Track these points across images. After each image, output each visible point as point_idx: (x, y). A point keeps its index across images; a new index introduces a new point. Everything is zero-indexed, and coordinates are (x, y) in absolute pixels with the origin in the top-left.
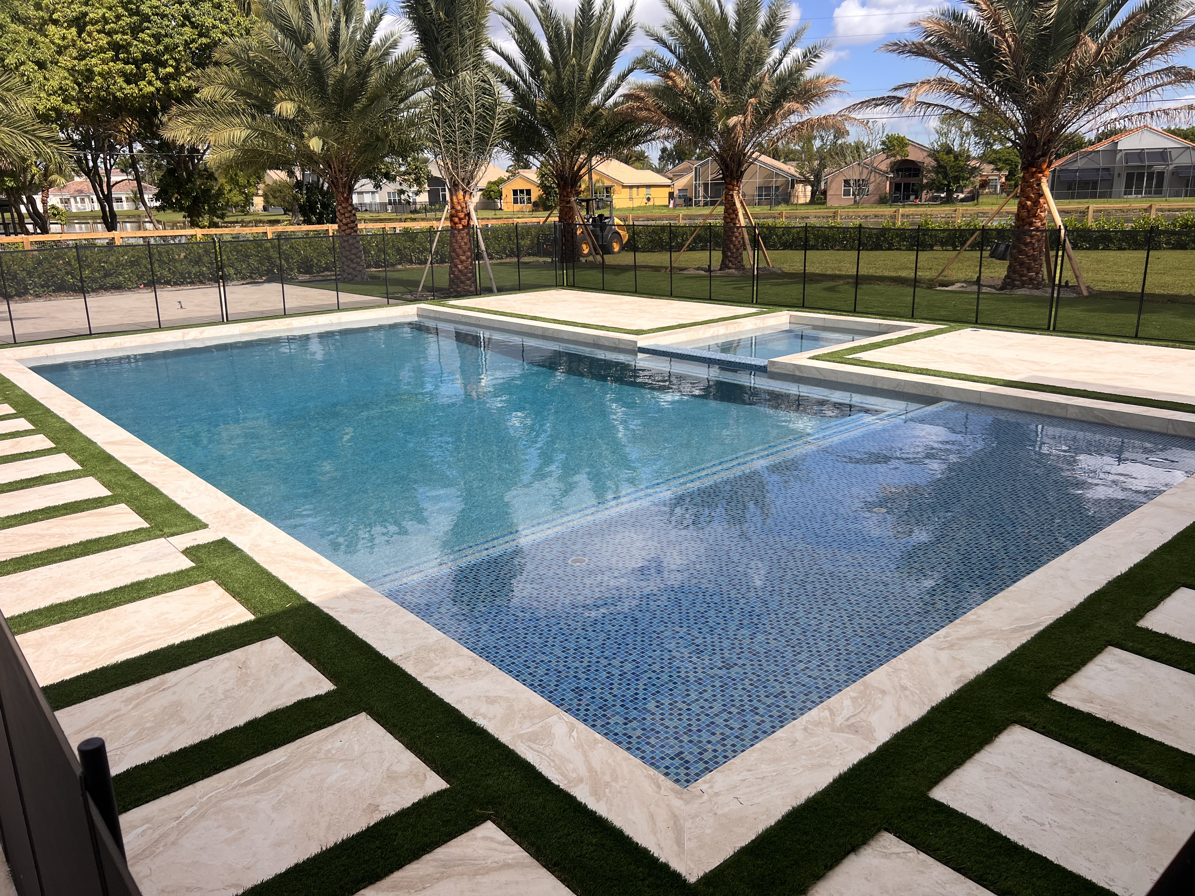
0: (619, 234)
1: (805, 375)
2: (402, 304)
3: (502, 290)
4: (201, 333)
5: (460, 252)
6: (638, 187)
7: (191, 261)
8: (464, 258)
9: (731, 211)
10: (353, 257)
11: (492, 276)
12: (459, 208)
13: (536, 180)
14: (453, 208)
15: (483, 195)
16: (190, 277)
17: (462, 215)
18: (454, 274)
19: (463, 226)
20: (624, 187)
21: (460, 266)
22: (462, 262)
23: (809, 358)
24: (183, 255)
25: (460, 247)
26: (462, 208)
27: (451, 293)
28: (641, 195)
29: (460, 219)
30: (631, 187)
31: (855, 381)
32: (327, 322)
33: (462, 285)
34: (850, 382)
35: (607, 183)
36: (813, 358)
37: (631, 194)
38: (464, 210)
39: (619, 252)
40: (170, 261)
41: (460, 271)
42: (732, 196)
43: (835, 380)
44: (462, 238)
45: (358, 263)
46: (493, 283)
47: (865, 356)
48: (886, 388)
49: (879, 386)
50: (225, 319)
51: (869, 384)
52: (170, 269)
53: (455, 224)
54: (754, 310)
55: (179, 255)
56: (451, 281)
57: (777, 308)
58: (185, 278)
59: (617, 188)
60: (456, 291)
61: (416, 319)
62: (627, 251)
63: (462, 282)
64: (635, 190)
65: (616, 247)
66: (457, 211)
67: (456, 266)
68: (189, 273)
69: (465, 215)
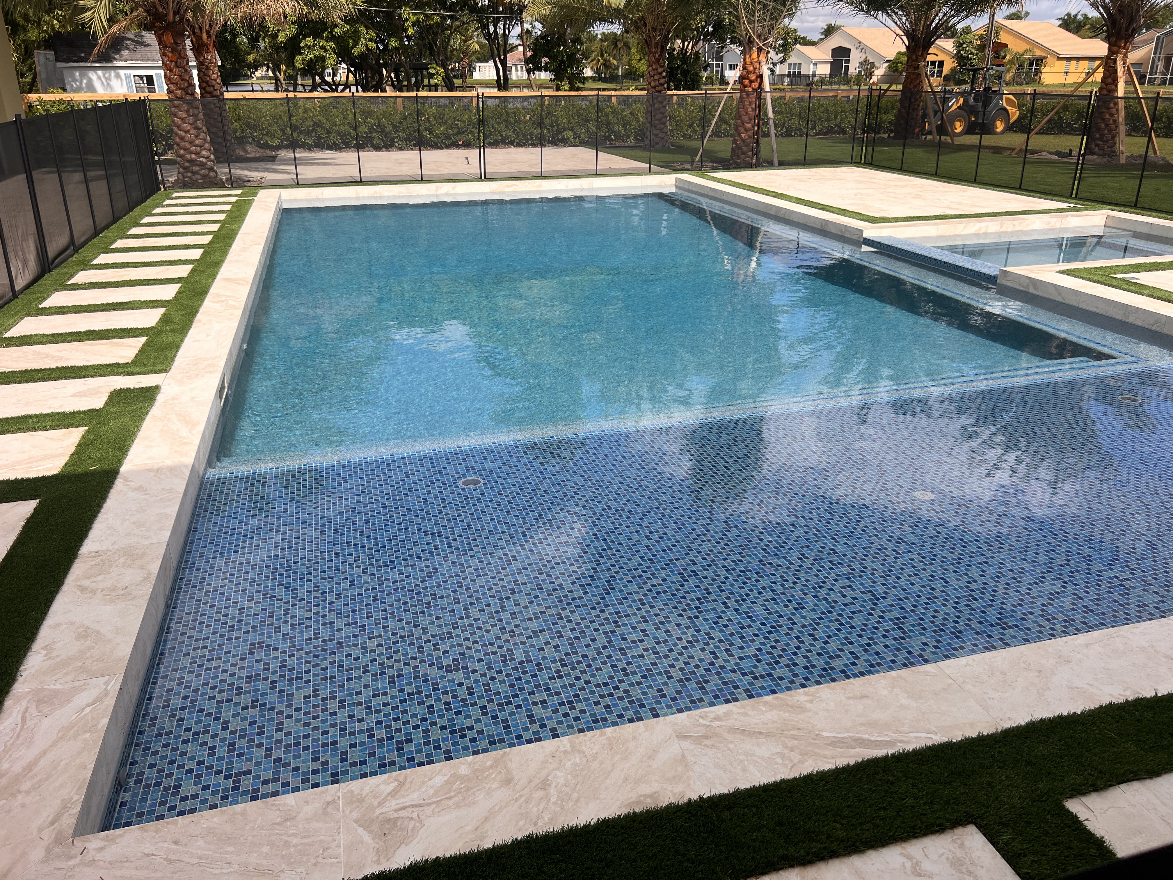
0: (1006, 110)
1: (1040, 294)
2: (667, 173)
3: (783, 164)
4: (453, 188)
5: (746, 118)
6: (1078, 59)
7: (534, 123)
8: (749, 126)
9: (1110, 80)
10: (657, 122)
11: (775, 147)
12: (751, 69)
13: (952, 50)
14: (745, 68)
15: (889, 67)
16: (532, 139)
17: (753, 77)
18: (736, 144)
19: (753, 89)
20: (1060, 59)
21: (743, 135)
22: (746, 130)
23: (1059, 272)
24: (528, 117)
25: (747, 113)
26: (755, 69)
27: (731, 164)
28: (1080, 69)
29: (751, 82)
30: (1069, 59)
31: (1101, 310)
32: (578, 187)
33: (742, 156)
34: (1094, 309)
35: (1038, 54)
36: (1063, 272)
37: (1067, 67)
38: (757, 71)
39: (1003, 132)
40: (516, 121)
41: (743, 141)
42: (1115, 61)
43: (1076, 305)
44: (750, 103)
45: (661, 130)
46: (775, 155)
47: (1145, 278)
48: (1139, 323)
49: (1131, 320)
50: (483, 177)
51: (1118, 315)
52: (515, 130)
53: (745, 86)
54: (1065, 205)
55: (525, 117)
56: (733, 150)
57: (1098, 205)
58: (527, 140)
59: (1050, 60)
60: (735, 163)
61: (673, 190)
62: (1016, 132)
63: (744, 153)
64: (1073, 63)
65: (1000, 126)
66: (749, 72)
67: (739, 135)
68: (531, 135)
69: (757, 77)
